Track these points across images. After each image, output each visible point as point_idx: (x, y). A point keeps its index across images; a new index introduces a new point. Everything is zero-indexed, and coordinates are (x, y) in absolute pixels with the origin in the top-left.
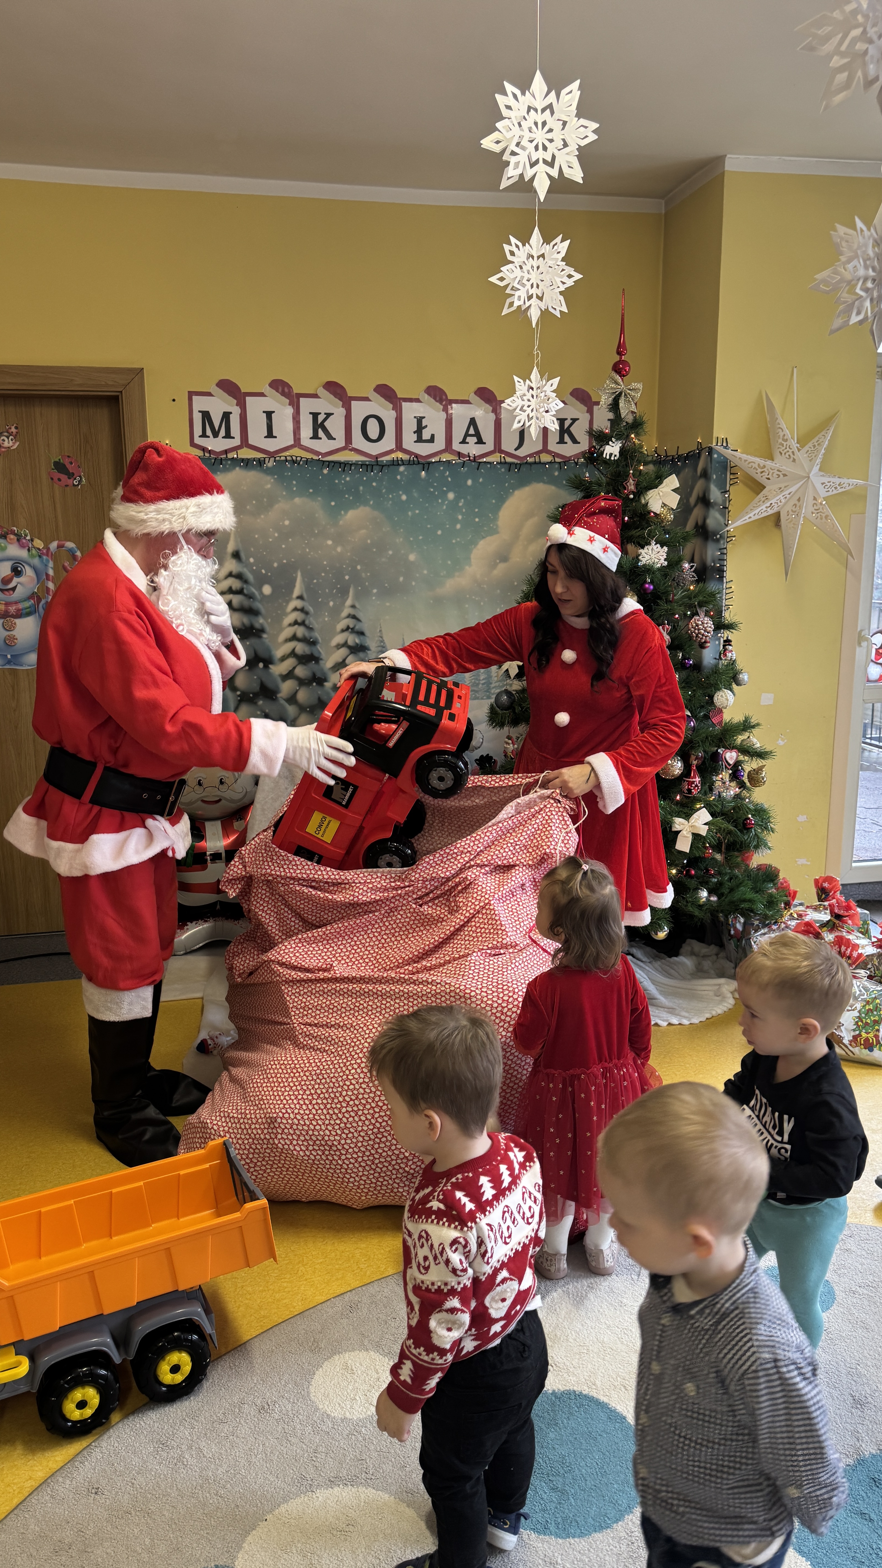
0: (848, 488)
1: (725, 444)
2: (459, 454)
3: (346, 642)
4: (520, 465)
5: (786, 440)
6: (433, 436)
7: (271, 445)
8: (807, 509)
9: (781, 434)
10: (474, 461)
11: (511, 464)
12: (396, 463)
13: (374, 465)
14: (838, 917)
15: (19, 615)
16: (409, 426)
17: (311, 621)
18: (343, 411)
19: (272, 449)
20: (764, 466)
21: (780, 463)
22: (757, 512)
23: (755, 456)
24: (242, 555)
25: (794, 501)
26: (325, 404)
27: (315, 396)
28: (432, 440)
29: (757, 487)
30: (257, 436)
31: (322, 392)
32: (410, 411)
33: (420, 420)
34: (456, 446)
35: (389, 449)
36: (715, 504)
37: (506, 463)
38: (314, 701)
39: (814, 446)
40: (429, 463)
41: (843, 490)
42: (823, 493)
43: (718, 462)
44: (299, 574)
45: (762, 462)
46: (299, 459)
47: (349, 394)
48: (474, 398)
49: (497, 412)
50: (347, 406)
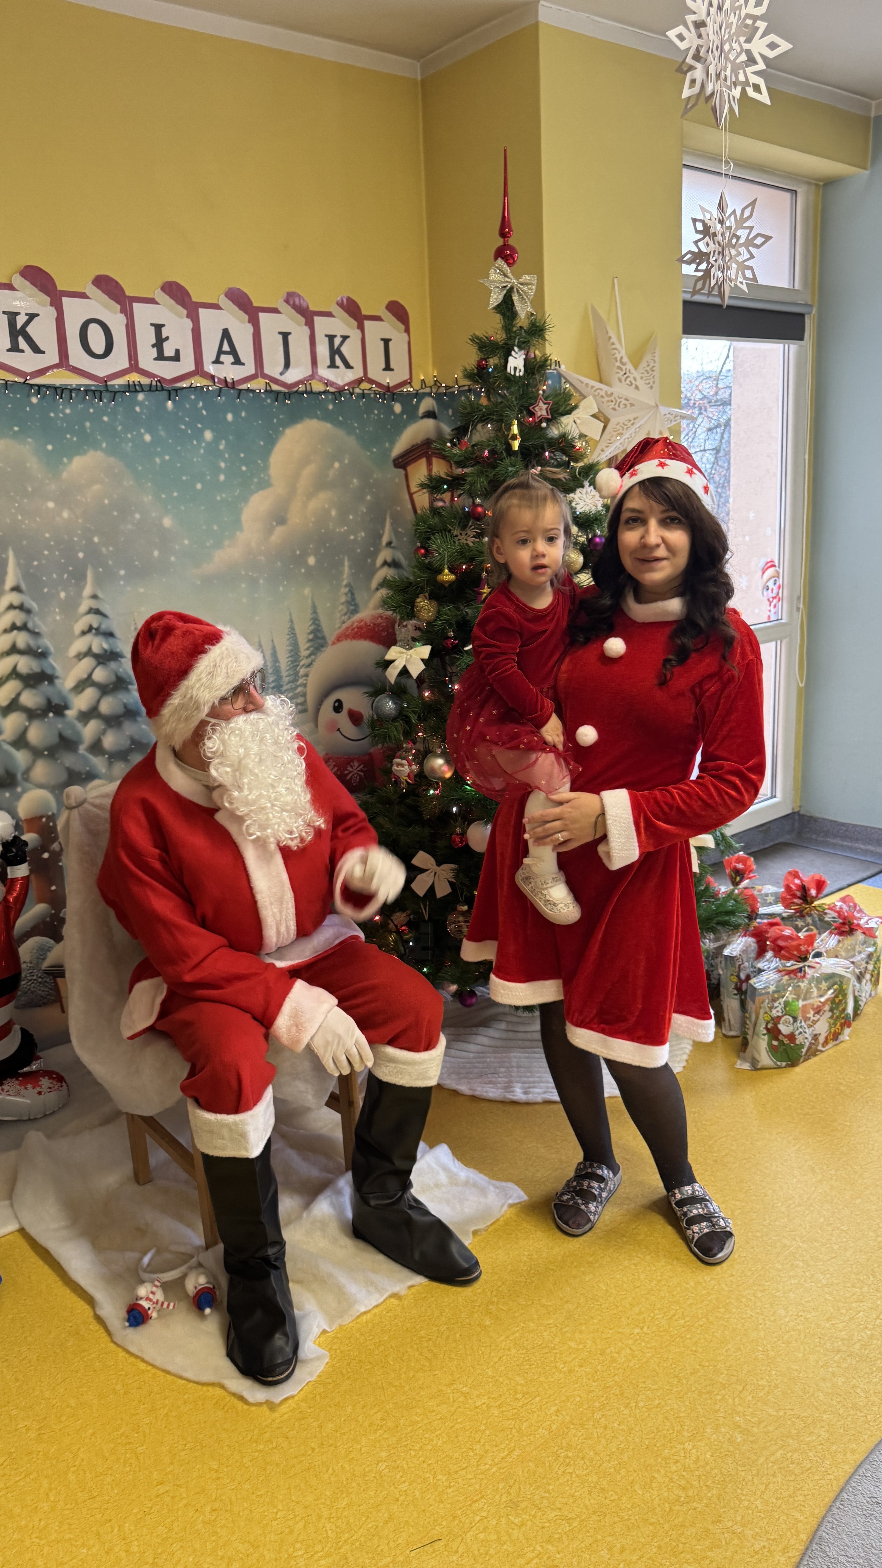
1: (558, 367)
2: (212, 377)
3: (90, 649)
4: (290, 394)
6: (177, 351)
9: (616, 354)
10: (233, 388)
11: (278, 393)
12: (131, 389)
16: (145, 338)
17: (35, 622)
18: (53, 312)
20: (611, 394)
21: (622, 390)
23: (588, 376)
26: (26, 300)
27: (11, 287)
28: (176, 357)
31: (19, 281)
32: (144, 315)
33: (158, 328)
34: (208, 367)
35: (121, 367)
37: (272, 391)
38: (54, 739)
40: (176, 390)
44: (11, 554)
45: (609, 389)
47: (60, 287)
48: (224, 301)
49: (255, 322)
50: (57, 305)
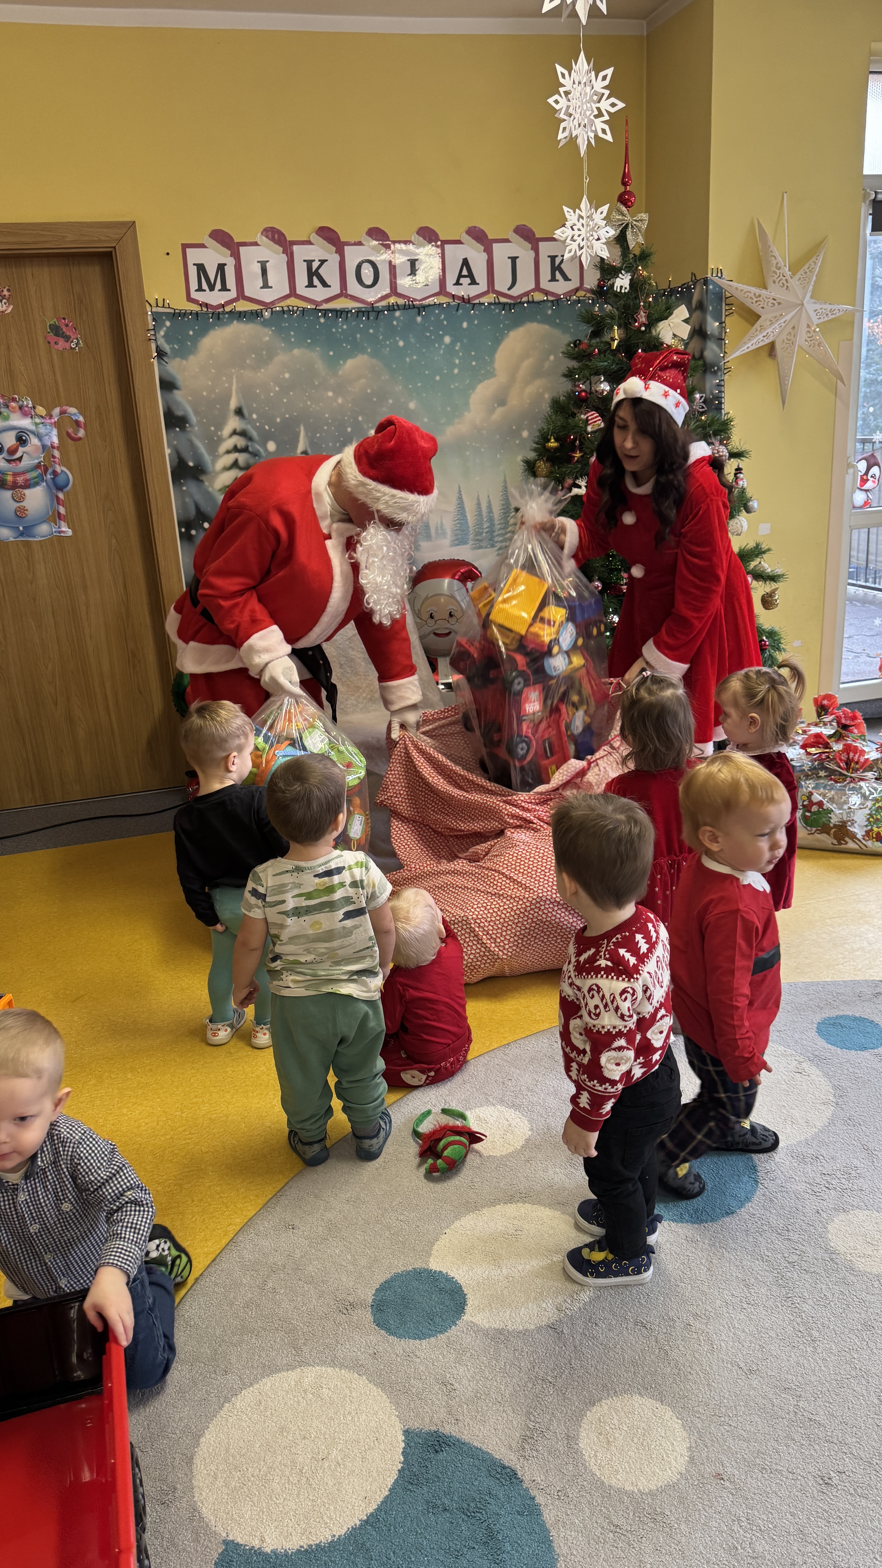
0: (838, 315)
1: (719, 275)
2: (453, 296)
4: (514, 304)
5: (779, 268)
7: (267, 296)
8: (801, 338)
9: (774, 262)
10: (469, 302)
11: (505, 304)
12: (391, 308)
13: (371, 312)
14: (845, 727)
15: (28, 485)
16: (403, 271)
18: (337, 258)
19: (268, 300)
20: (760, 296)
21: (774, 291)
22: (754, 341)
23: (750, 285)
24: (245, 412)
25: (789, 329)
26: (318, 251)
27: (309, 243)
29: (752, 317)
30: (253, 287)
31: (314, 238)
32: (403, 253)
33: (413, 261)
34: (451, 289)
35: (385, 293)
36: (712, 335)
37: (500, 303)
39: (806, 273)
40: (424, 307)
41: (834, 316)
42: (816, 321)
43: (714, 294)
44: (302, 428)
45: (758, 291)
46: (295, 308)
47: (343, 239)
48: (466, 238)
49: (489, 251)
50: (340, 252)
